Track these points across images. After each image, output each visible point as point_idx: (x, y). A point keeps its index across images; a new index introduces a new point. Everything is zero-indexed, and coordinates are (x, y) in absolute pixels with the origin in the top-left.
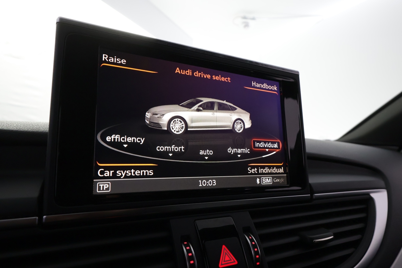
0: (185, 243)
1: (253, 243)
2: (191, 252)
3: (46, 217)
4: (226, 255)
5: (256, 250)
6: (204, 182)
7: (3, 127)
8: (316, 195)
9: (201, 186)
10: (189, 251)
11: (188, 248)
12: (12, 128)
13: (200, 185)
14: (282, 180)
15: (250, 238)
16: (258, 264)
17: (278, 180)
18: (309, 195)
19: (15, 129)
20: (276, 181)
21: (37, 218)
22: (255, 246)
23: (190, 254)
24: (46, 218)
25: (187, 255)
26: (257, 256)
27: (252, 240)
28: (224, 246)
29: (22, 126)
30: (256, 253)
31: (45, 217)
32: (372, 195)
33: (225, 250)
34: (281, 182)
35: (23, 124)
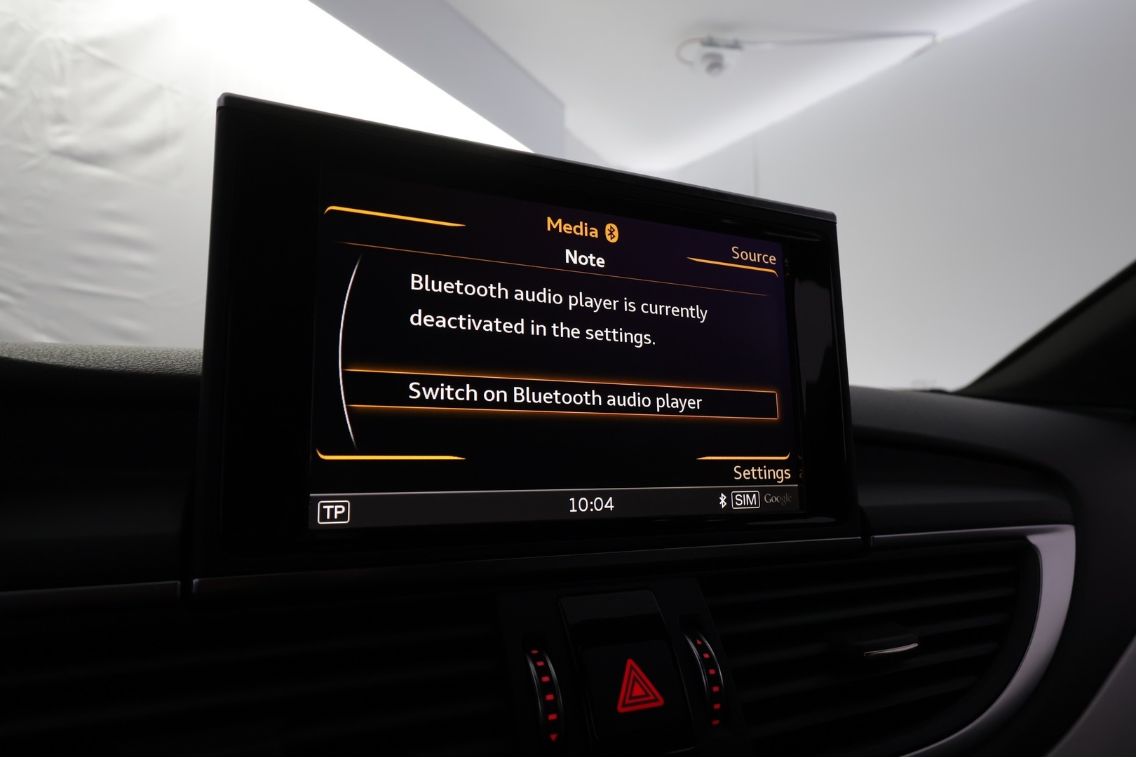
0: (535, 652)
1: (706, 656)
2: (549, 674)
3: (200, 582)
4: (636, 684)
5: (712, 672)
6: (583, 502)
7: (88, 363)
8: (875, 537)
9: (576, 511)
10: (543, 671)
11: (540, 664)
12: (108, 365)
13: (573, 510)
14: (787, 499)
15: (699, 642)
16: (717, 706)
17: (776, 499)
18: (860, 538)
19: (116, 368)
20: (771, 500)
21: (179, 582)
22: (709, 664)
23: (546, 679)
24: (198, 584)
25: (538, 681)
26: (716, 689)
27: (703, 649)
28: (630, 662)
29: (132, 360)
30: (714, 680)
31: (196, 582)
32: (1034, 539)
33: (633, 671)
34: (784, 503)
35: (131, 355)
